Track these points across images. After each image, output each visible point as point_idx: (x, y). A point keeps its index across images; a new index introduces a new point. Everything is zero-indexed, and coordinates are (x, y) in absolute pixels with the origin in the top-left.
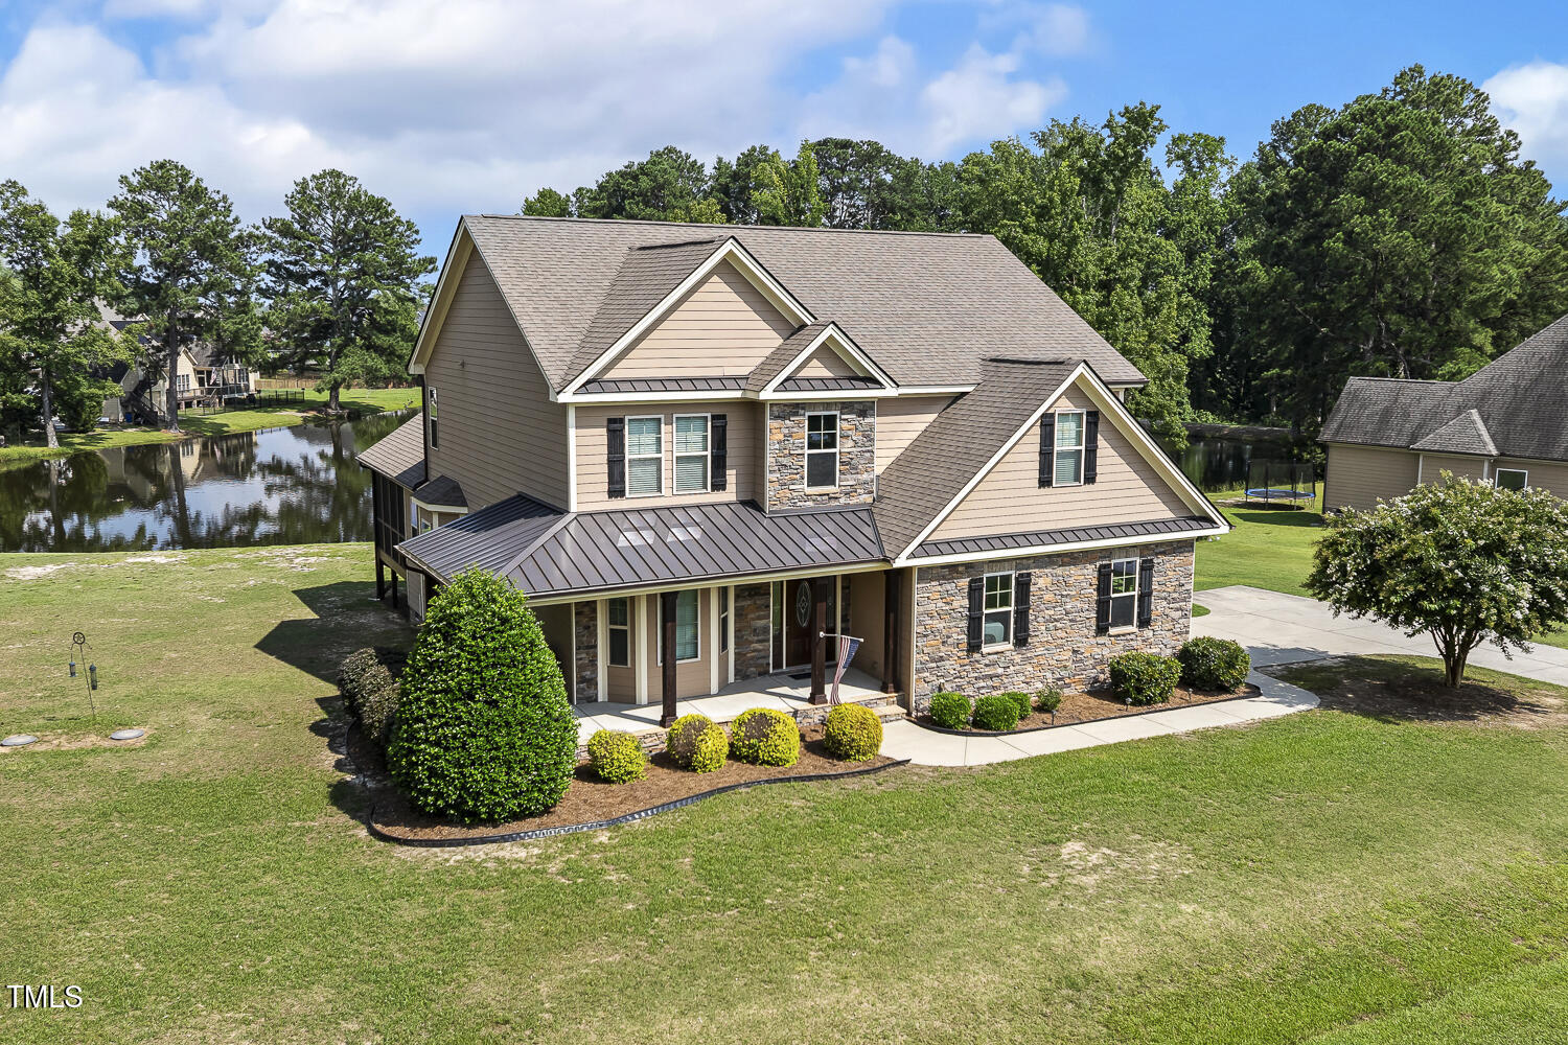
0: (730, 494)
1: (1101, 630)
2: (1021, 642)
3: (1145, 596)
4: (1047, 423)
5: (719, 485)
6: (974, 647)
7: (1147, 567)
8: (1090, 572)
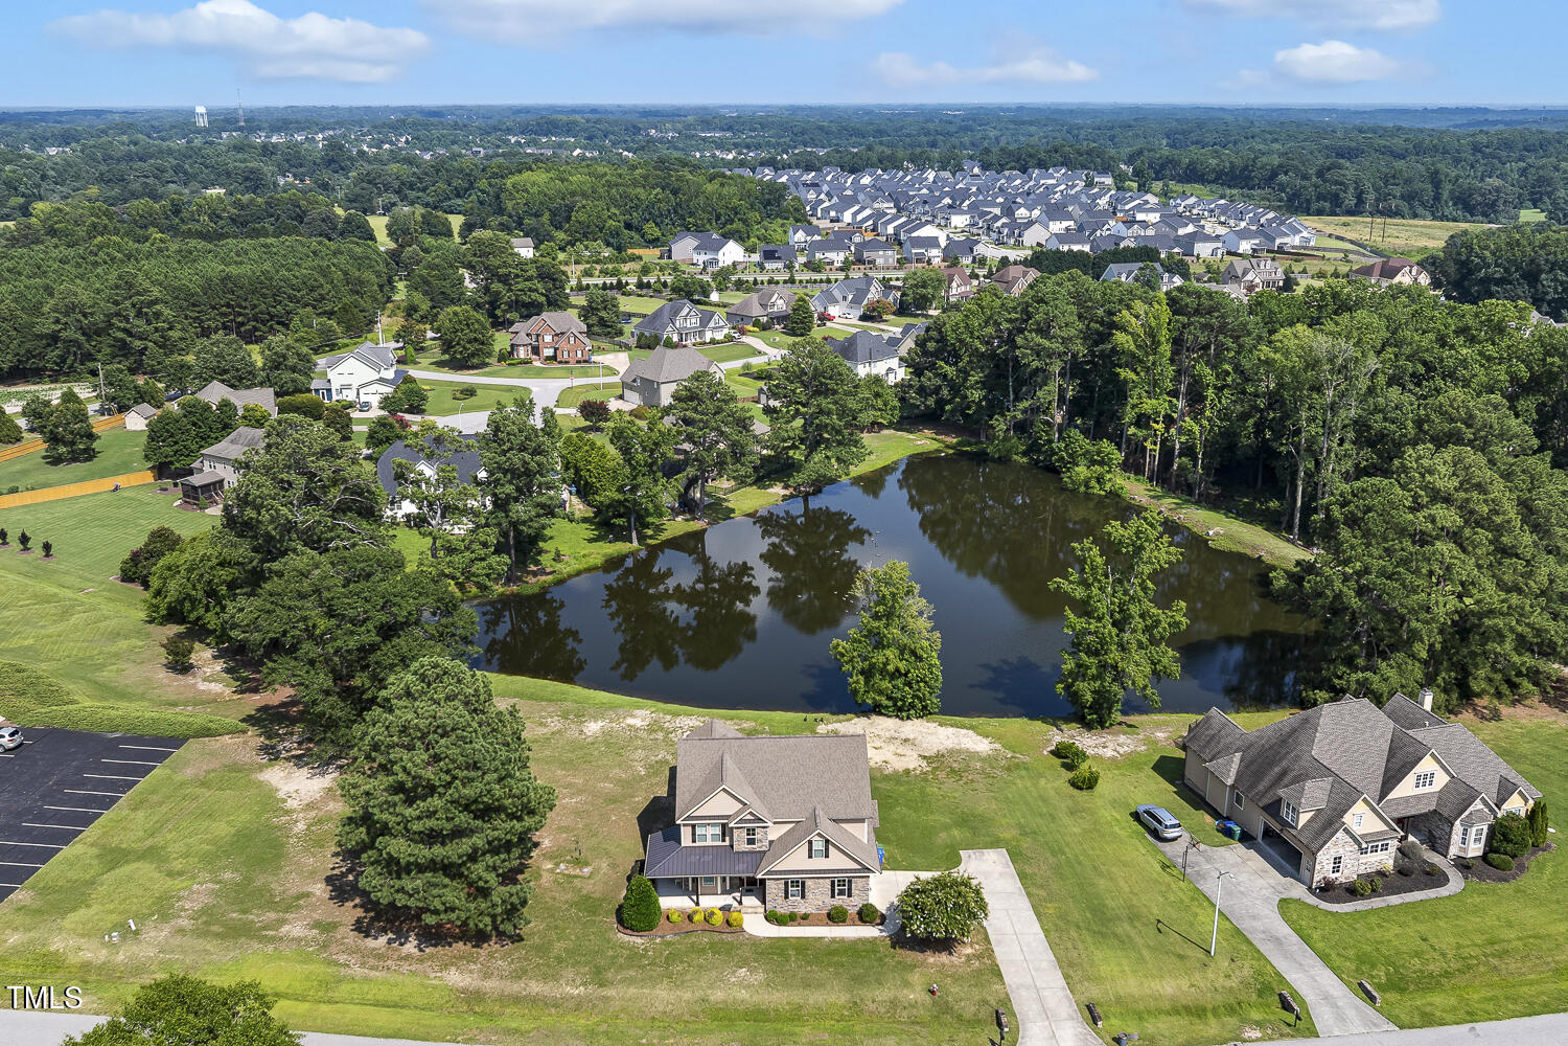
0: (727, 843)
1: (833, 896)
2: (803, 897)
3: (850, 889)
4: (810, 842)
5: (724, 840)
6: (786, 897)
7: (850, 882)
8: (828, 881)
